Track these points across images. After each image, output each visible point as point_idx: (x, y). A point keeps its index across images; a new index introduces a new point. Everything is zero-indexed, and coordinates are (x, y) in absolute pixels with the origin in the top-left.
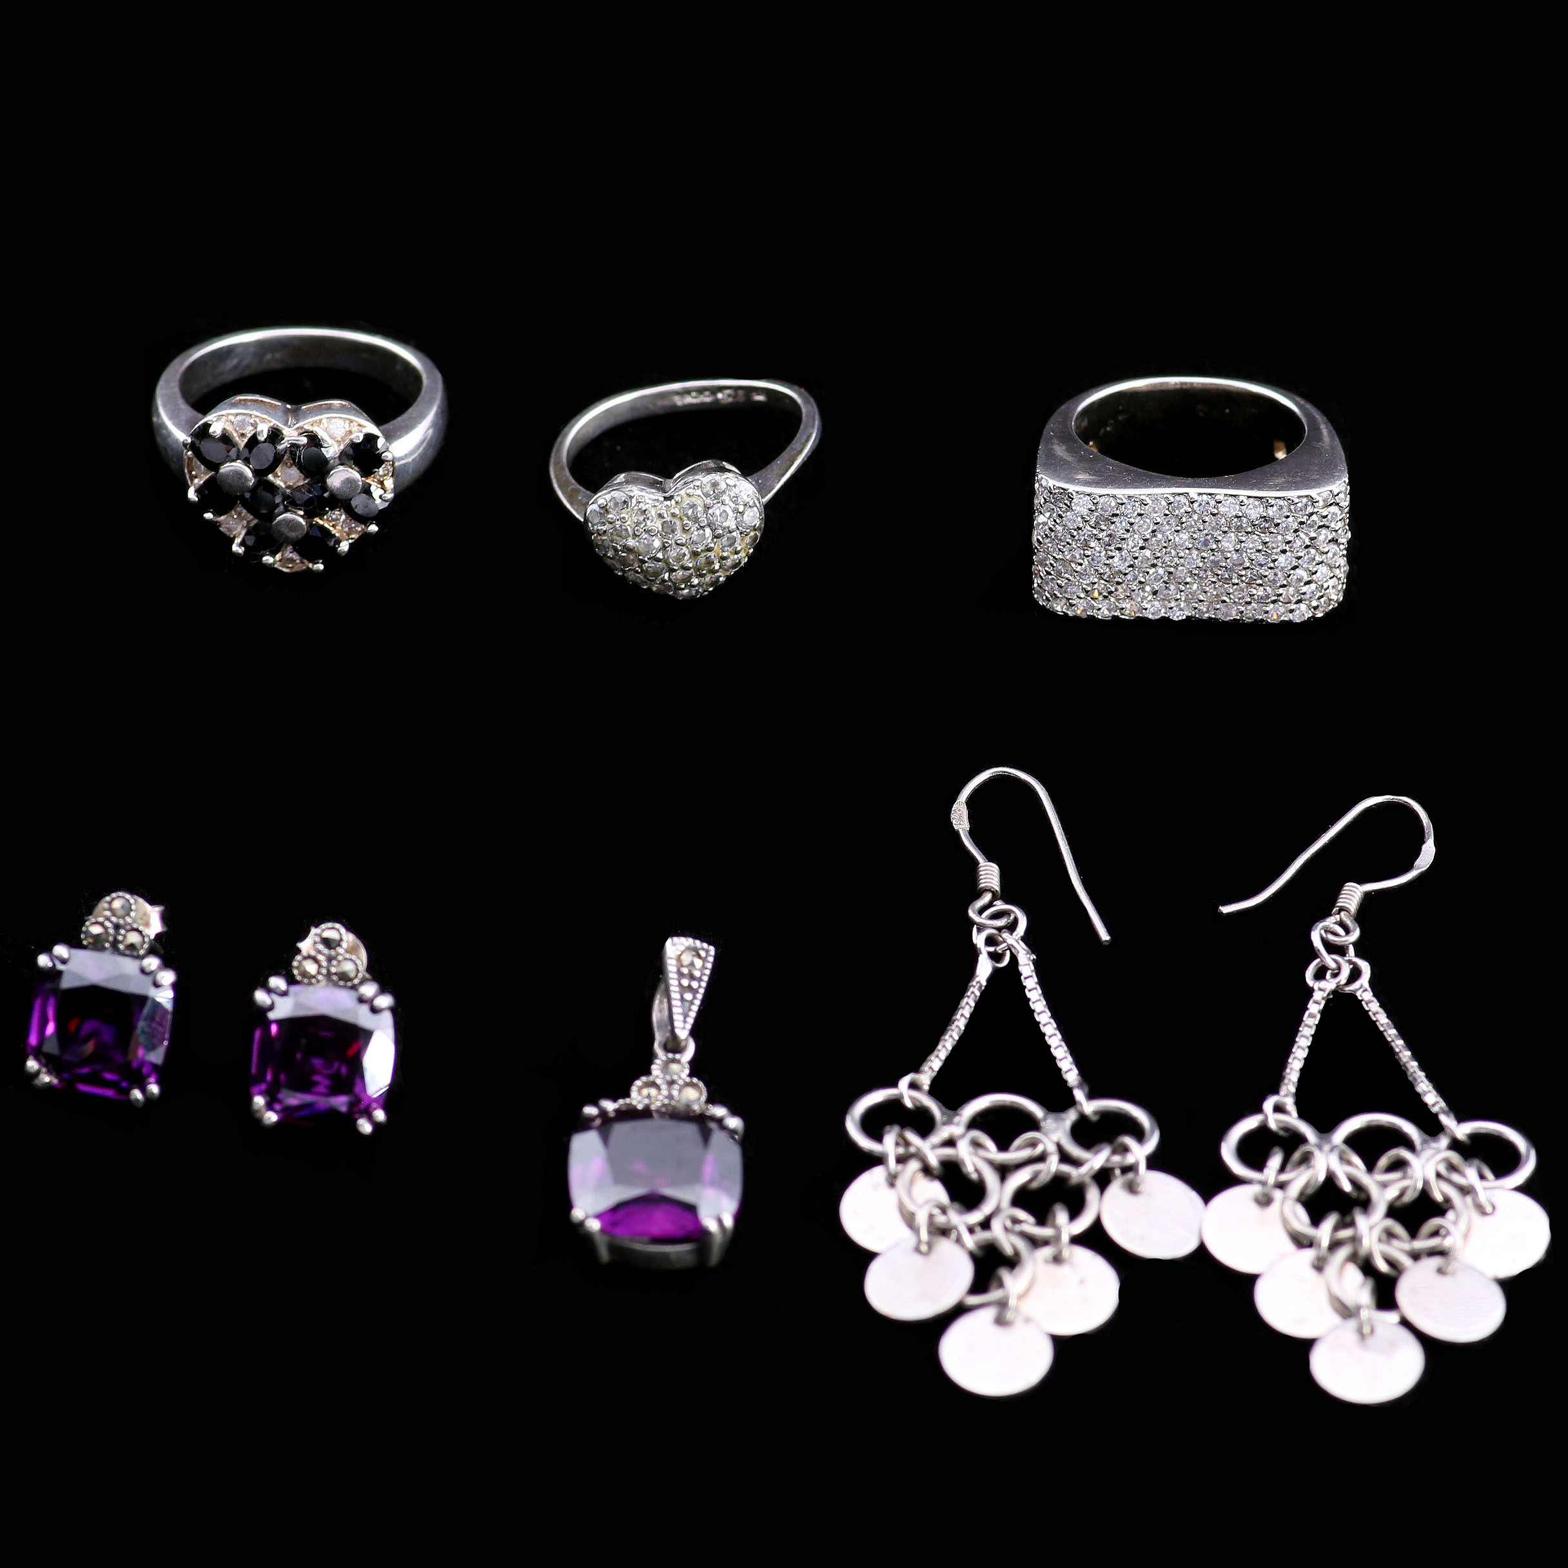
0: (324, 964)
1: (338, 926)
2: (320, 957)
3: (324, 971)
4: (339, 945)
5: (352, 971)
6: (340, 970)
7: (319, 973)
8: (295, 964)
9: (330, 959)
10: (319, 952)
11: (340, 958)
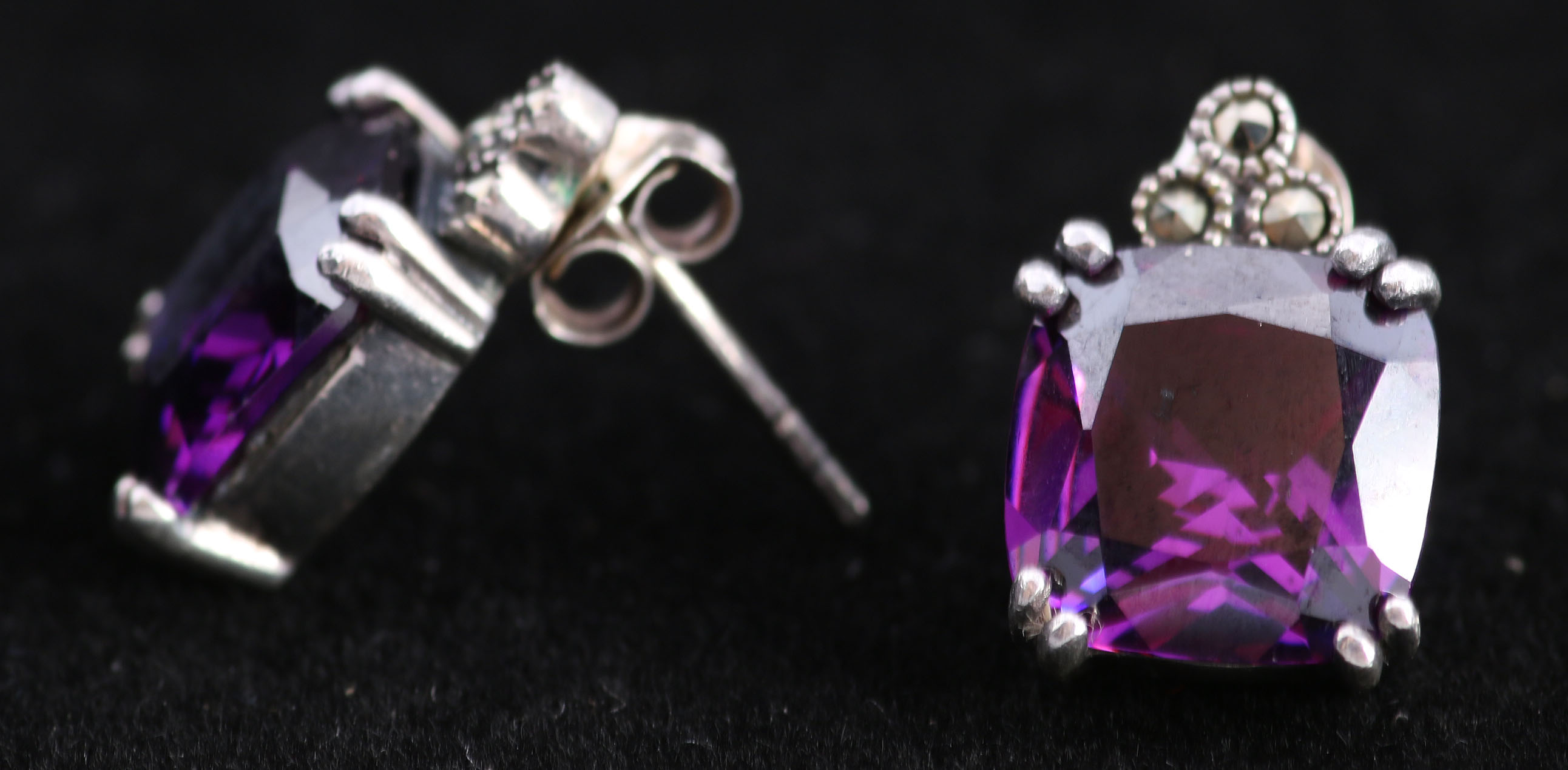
0: (1227, 197)
1: (1265, 87)
2: (1214, 180)
3: (1227, 219)
4: (1273, 142)
5: (1314, 215)
6: (1271, 216)
7: (1209, 222)
8: (1139, 202)
9: (1243, 188)
10: (1212, 164)
11: (1276, 179)
